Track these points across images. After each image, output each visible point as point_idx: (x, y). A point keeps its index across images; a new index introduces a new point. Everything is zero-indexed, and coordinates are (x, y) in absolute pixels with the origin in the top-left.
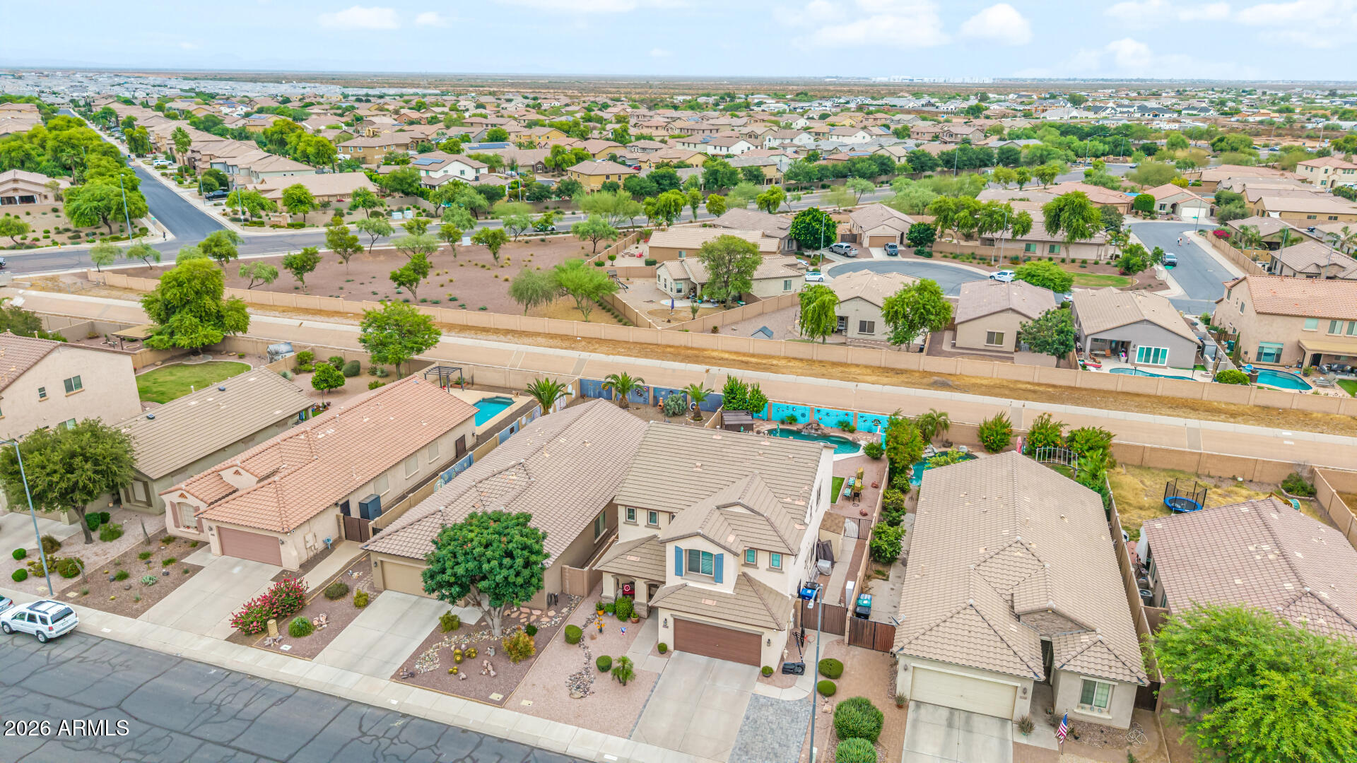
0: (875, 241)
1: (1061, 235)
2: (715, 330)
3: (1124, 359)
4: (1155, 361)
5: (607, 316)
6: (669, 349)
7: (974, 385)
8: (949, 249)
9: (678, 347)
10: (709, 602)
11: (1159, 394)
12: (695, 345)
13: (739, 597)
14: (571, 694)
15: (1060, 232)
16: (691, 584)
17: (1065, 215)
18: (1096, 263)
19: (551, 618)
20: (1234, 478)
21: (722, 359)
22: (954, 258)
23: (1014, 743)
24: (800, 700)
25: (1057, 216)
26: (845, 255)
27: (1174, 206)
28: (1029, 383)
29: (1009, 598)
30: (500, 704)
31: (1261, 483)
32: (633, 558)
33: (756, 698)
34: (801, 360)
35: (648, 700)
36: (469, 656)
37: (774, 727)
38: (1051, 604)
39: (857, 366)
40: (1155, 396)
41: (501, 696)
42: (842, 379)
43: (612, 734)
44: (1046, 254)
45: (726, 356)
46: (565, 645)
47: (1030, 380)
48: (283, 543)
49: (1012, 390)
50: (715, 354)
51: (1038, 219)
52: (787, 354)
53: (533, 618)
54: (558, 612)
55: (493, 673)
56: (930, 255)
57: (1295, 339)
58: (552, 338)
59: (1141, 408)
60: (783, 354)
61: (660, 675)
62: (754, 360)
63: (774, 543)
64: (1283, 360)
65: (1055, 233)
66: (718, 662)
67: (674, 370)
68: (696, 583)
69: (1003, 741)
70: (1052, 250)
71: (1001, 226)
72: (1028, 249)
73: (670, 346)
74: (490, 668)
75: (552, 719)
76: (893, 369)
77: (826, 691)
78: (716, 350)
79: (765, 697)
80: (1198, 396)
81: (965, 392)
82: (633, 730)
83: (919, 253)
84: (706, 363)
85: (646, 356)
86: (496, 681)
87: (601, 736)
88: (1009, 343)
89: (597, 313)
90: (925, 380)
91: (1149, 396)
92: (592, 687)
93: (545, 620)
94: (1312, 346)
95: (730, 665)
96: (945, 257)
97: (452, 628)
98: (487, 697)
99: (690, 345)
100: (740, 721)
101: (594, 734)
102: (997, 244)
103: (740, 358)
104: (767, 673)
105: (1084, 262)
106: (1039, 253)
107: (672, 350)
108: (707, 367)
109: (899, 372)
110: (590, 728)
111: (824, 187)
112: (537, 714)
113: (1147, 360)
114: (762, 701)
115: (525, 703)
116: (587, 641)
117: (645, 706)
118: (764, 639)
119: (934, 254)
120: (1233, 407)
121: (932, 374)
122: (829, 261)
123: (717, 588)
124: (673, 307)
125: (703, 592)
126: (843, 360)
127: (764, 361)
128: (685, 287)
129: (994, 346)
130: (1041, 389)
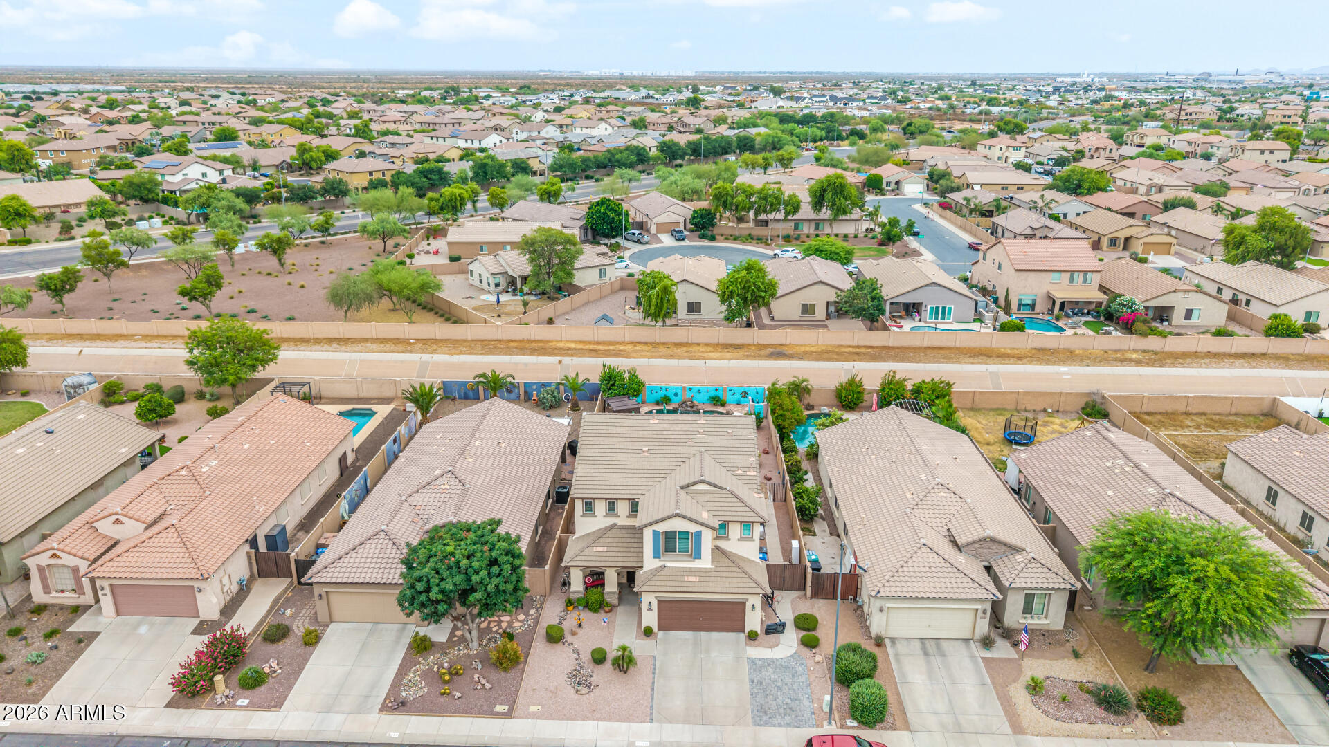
0: (662, 227)
1: (826, 213)
2: (550, 321)
3: (917, 318)
4: (943, 318)
5: (430, 315)
6: (512, 344)
7: (805, 353)
8: (728, 232)
9: (520, 341)
10: (692, 579)
11: (958, 345)
12: (538, 338)
13: (718, 569)
14: (577, 691)
15: (824, 210)
16: (669, 564)
17: (828, 195)
18: (856, 237)
19: (522, 621)
20: (1045, 410)
21: (569, 349)
22: (735, 239)
23: (982, 658)
24: (791, 656)
25: (822, 196)
26: (638, 242)
27: (897, 183)
28: (850, 346)
29: (946, 533)
30: (509, 714)
31: (1065, 412)
32: (600, 549)
33: (752, 661)
34: (646, 343)
35: (653, 683)
36: (457, 674)
37: (780, 684)
38: (988, 533)
39: (698, 344)
40: (955, 348)
41: (506, 707)
42: (690, 358)
43: (633, 721)
44: (812, 231)
45: (573, 345)
46: (550, 646)
47: (851, 344)
48: (200, 591)
49: (838, 354)
50: (561, 345)
51: (805, 198)
52: (631, 340)
53: (504, 625)
54: (527, 614)
55: (488, 686)
56: (713, 238)
57: (1045, 291)
58: (382, 343)
59: (948, 359)
60: (627, 340)
61: (654, 658)
62: (600, 347)
63: (745, 514)
64: (1038, 308)
65: (820, 211)
66: (703, 635)
67: (526, 364)
68: (674, 563)
69: (973, 657)
70: (817, 227)
71: (774, 208)
72: (796, 227)
73: (512, 341)
74: (483, 681)
75: (567, 719)
76: (731, 345)
77: (811, 644)
78: (561, 341)
79: (760, 659)
80: (988, 345)
81: (800, 359)
82: (651, 714)
83: (703, 237)
84: (557, 355)
85: (492, 353)
86: (493, 693)
87: (624, 725)
88: (820, 313)
89: (419, 314)
90: (763, 352)
91: (949, 348)
92: (594, 680)
93: (517, 624)
94: (1060, 295)
95: (716, 635)
96: (727, 239)
97: (425, 649)
98: (492, 711)
99: (532, 338)
100: (747, 686)
101: (616, 725)
102: (771, 225)
103: (587, 347)
104: (752, 636)
105: (846, 236)
106: (806, 231)
107: (516, 344)
108: (559, 358)
109: (738, 347)
110: (610, 720)
111: (587, 178)
112: (551, 717)
113: (936, 318)
114: (759, 663)
115: (533, 709)
116: (569, 638)
117: (653, 689)
118: (749, 605)
119: (717, 237)
120: (1016, 352)
121: (766, 346)
122: (627, 249)
123: (696, 564)
124: (498, 301)
125: (682, 570)
126: (685, 340)
127: (612, 348)
128: (503, 281)
129: (808, 316)
130: (862, 350)
